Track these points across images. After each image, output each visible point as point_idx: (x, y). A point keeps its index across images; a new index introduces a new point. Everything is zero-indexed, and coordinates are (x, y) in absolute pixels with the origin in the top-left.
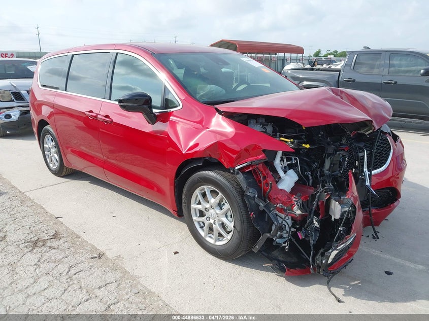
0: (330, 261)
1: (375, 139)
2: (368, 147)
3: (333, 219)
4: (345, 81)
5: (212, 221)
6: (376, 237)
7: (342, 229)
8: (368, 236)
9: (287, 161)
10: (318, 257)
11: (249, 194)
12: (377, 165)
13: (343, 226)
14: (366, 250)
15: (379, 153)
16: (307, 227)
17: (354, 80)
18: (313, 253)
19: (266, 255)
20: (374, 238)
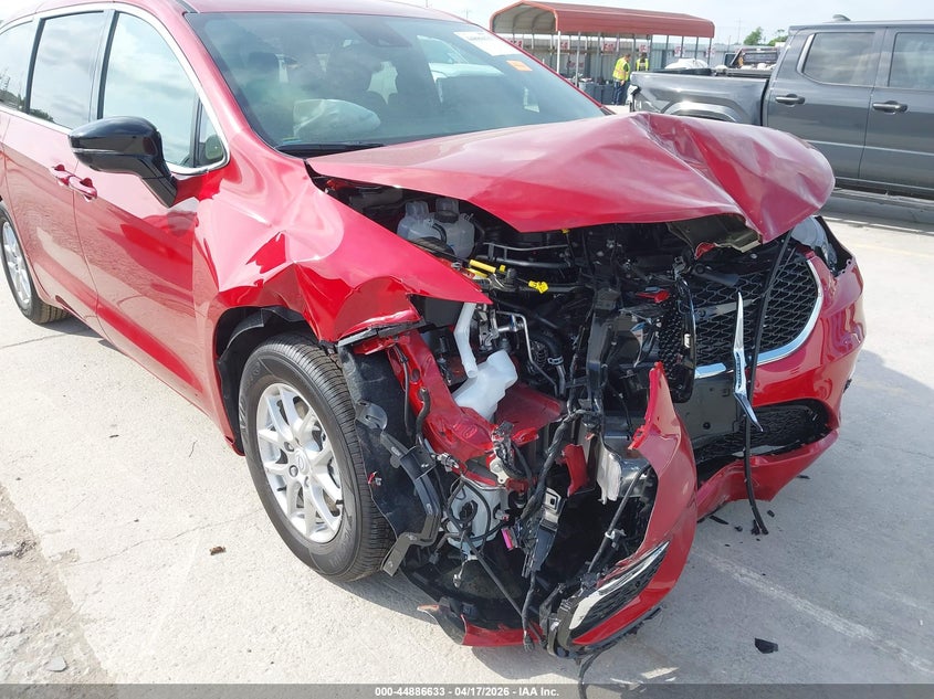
0: (575, 623)
1: (771, 266)
2: (749, 287)
3: (604, 498)
4: (779, 101)
5: (301, 478)
6: (759, 528)
7: (613, 536)
8: (739, 529)
9: (499, 325)
10: (544, 609)
11: (367, 422)
12: (772, 337)
13: (615, 527)
14: (723, 568)
15: (782, 304)
16: (527, 517)
17: (802, 101)
18: (533, 596)
19: (425, 581)
20: (755, 531)
